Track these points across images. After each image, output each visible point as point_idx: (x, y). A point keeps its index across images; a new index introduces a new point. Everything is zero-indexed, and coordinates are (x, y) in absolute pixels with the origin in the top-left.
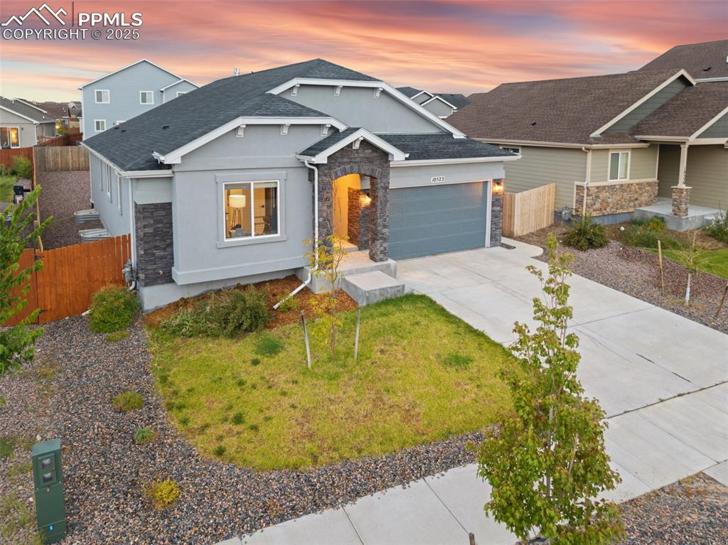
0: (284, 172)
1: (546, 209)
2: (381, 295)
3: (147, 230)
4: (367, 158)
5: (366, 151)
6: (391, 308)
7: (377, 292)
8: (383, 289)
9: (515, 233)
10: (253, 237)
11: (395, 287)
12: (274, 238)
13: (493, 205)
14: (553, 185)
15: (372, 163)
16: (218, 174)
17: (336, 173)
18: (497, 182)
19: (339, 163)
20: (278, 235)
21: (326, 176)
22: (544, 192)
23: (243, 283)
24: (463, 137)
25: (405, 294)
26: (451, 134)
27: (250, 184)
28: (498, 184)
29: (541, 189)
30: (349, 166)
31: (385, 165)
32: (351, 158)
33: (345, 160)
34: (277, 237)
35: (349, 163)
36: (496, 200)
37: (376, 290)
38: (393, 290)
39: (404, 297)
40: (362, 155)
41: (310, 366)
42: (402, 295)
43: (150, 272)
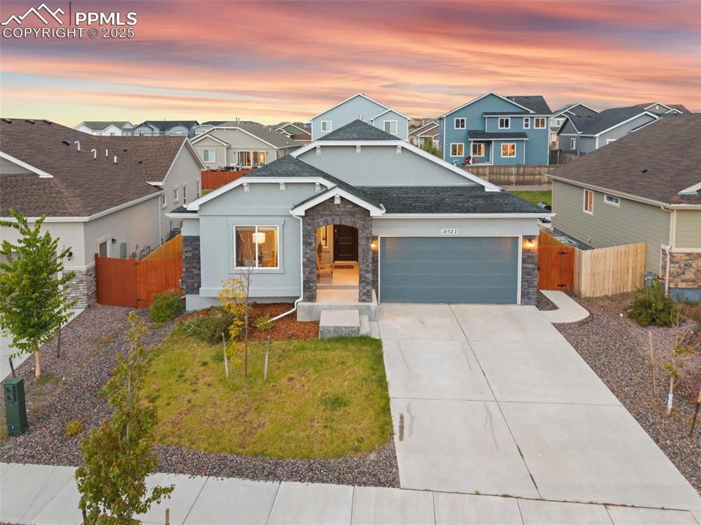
0: (282, 219)
1: (630, 271)
2: (335, 332)
3: (187, 254)
4: (349, 212)
5: (347, 206)
6: (338, 345)
7: (331, 329)
8: (338, 327)
9: (583, 293)
10: (257, 268)
11: (350, 327)
12: (274, 270)
13: (524, 261)
14: (641, 245)
15: (354, 216)
16: (230, 218)
17: (318, 223)
18: (529, 238)
19: (321, 215)
20: (278, 268)
21: (308, 225)
22: (627, 253)
23: (259, 302)
24: (498, 191)
25: (359, 336)
26: (483, 187)
27: (255, 227)
28: (530, 240)
29: (622, 248)
30: (330, 218)
31: (367, 218)
32: (333, 212)
33: (327, 213)
34: (276, 270)
35: (331, 215)
36: (529, 257)
37: (330, 327)
38: (348, 330)
39: (358, 338)
40: (343, 209)
41: (227, 376)
42: (356, 336)
43: (189, 284)
